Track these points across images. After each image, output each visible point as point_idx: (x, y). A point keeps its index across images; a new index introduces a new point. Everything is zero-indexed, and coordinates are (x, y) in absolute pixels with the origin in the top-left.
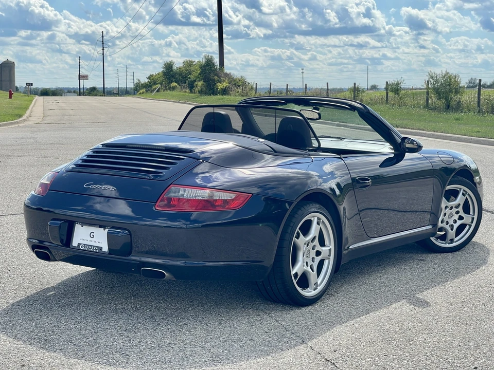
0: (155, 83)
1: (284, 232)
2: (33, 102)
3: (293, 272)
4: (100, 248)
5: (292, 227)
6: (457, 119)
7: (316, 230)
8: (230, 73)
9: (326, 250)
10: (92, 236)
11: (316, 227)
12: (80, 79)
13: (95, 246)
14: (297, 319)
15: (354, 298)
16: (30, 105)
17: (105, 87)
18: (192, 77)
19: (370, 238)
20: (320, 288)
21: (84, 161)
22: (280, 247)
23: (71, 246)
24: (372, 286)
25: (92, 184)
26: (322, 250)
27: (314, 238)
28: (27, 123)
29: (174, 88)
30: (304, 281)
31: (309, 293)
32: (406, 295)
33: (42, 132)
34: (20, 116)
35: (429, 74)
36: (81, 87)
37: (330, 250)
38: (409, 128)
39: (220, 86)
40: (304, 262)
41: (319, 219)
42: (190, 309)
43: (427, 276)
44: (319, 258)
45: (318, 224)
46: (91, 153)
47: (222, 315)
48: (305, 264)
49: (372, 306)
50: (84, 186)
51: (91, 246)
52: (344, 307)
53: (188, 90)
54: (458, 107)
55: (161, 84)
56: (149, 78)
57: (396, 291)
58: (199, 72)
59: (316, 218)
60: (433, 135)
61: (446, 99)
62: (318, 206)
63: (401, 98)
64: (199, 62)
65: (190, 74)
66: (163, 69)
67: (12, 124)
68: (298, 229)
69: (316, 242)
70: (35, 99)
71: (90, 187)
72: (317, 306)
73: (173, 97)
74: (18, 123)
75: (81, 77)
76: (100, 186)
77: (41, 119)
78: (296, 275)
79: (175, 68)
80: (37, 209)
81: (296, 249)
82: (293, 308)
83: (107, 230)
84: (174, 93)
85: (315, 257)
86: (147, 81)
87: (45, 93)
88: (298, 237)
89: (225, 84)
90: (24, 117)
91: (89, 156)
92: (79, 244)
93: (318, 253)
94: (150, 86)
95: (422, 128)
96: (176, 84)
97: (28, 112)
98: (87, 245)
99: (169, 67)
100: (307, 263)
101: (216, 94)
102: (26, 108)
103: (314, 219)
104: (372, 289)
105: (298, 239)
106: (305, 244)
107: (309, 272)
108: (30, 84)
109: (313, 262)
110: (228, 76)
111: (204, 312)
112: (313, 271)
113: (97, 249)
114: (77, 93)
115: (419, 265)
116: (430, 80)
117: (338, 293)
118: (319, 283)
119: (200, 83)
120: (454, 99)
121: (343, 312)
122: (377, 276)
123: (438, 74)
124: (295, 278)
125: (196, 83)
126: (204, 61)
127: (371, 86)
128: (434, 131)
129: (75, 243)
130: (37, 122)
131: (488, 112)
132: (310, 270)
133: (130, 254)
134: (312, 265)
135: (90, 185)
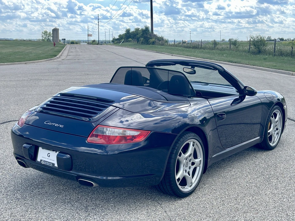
0: (122, 39)
1: (172, 153)
2: (64, 48)
3: (177, 178)
4: (54, 164)
5: (177, 150)
6: (265, 59)
7: (192, 149)
8: (156, 34)
9: (198, 161)
10: (49, 156)
11: (192, 147)
12: (88, 36)
13: (50, 163)
14: (178, 210)
15: (215, 190)
16: (62, 49)
17: (99, 40)
18: (138, 36)
19: (224, 149)
20: (193, 185)
21: (48, 105)
22: (169, 163)
24: (226, 179)
25: (49, 122)
26: (195, 161)
27: (191, 155)
28: (59, 59)
29: (130, 41)
30: (184, 182)
31: (187, 189)
32: (247, 187)
33: (64, 64)
34: (56, 56)
35: (250, 36)
36: (89, 40)
37: (200, 161)
38: (241, 64)
39: (151, 40)
40: (184, 171)
41: (194, 142)
42: (112, 200)
43: (259, 170)
44: (194, 166)
45: (193, 145)
46: (52, 100)
47: (131, 206)
48: (185, 172)
49: (226, 197)
50: (45, 123)
51: (48, 162)
52: (208, 198)
53: (136, 42)
54: (265, 52)
55: (124, 39)
56: (119, 36)
57: (241, 183)
58: (141, 34)
59: (192, 142)
60: (253, 67)
61: (259, 48)
62: (193, 134)
63: (237, 47)
64: (142, 29)
65: (138, 35)
66: (125, 32)
67: (51, 60)
68: (180, 151)
69: (192, 157)
70: (66, 47)
71: (48, 124)
72: (191, 197)
73: (130, 45)
74: (54, 59)
75: (88, 35)
76: (54, 124)
77: (65, 57)
78: (179, 179)
79: (130, 32)
81: (179, 163)
83: (58, 153)
84: (130, 43)
85: (191, 166)
86: (118, 37)
87: (73, 43)
88: (180, 155)
89: (154, 40)
90: (58, 56)
91: (51, 102)
92: (41, 160)
93: (193, 164)
94: (120, 40)
95: (248, 63)
96: (131, 39)
97: (60, 53)
98: (46, 161)
99: (128, 31)
100: (186, 170)
101: (149, 44)
102: (60, 52)
103: (191, 143)
104: (226, 181)
105: (180, 157)
106: (185, 159)
107: (187, 176)
109: (190, 169)
110: (155, 36)
111: (120, 202)
112: (189, 175)
113: (51, 164)
114: (87, 43)
115: (253, 160)
116: (251, 39)
117: (205, 185)
118: (193, 182)
119: (142, 39)
120: (263, 48)
121: (208, 203)
122: (229, 170)
123: (255, 36)
124: (178, 181)
125: (140, 39)
126: (144, 28)
127: (222, 40)
128: (254, 66)
129: (39, 160)
130: (63, 59)
131: (279, 55)
132: (188, 175)
133: (71, 170)
134: (189, 171)
135: (48, 122)
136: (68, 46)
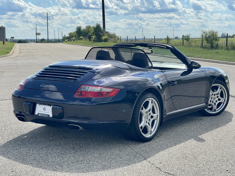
0: (72, 37)
1: (136, 107)
2: (14, 46)
3: (140, 126)
4: (49, 115)
5: (140, 105)
6: (217, 53)
7: (151, 106)
9: (156, 115)
10: (45, 110)
11: (151, 104)
14: (142, 148)
15: (169, 138)
17: (49, 39)
18: (90, 34)
19: (176, 109)
20: (153, 134)
21: (40, 74)
22: (134, 114)
23: (34, 115)
26: (154, 115)
27: (150, 110)
28: (12, 56)
29: (81, 39)
30: (145, 130)
31: (148, 136)
32: (194, 136)
33: (19, 60)
34: (8, 53)
35: (203, 31)
36: (37, 39)
37: (157, 115)
39: (103, 38)
40: (145, 121)
41: (152, 100)
42: (91, 144)
43: (204, 127)
44: (153, 119)
45: (152, 103)
46: (44, 70)
47: (107, 147)
49: (178, 142)
50: (41, 86)
51: (44, 114)
52: (164, 142)
53: (88, 40)
54: (217, 47)
55: (75, 37)
56: (69, 34)
57: (189, 134)
58: (93, 31)
59: (151, 100)
61: (211, 43)
62: (152, 94)
63: (190, 43)
64: (93, 26)
65: (89, 32)
66: (76, 30)
67: (5, 56)
68: (142, 105)
69: (151, 112)
71: (43, 86)
72: (151, 142)
73: (81, 43)
74: (7, 56)
75: (37, 34)
76: (48, 86)
77: (18, 54)
79: (82, 29)
80: (18, 97)
81: (141, 115)
82: (140, 143)
83: (52, 107)
84: (82, 41)
85: (150, 118)
86: (68, 35)
87: (20, 42)
89: (106, 37)
90: (10, 53)
91: (42, 72)
92: (38, 114)
93: (152, 117)
94: (70, 38)
95: (200, 57)
96: (83, 37)
97: (12, 51)
98: (42, 114)
99: (79, 29)
100: (147, 121)
101: (102, 42)
102: (11, 49)
103: (150, 101)
104: (177, 133)
105: (142, 110)
106: (146, 112)
108: (13, 37)
109: (150, 121)
110: (107, 33)
111: (98, 145)
112: (150, 125)
113: (47, 115)
114: (35, 41)
115: (199, 122)
116: (203, 34)
117: (161, 136)
118: (152, 131)
119: (94, 37)
120: (215, 43)
121: (164, 145)
122: (180, 127)
123: (207, 31)
124: (141, 129)
125: (92, 36)
126: (95, 26)
127: (175, 37)
128: (206, 59)
129: (36, 113)
130: (17, 56)
131: (231, 49)
132: (148, 125)
133: (62, 118)
134: (149, 122)
135: (43, 85)
136: (17, 45)
